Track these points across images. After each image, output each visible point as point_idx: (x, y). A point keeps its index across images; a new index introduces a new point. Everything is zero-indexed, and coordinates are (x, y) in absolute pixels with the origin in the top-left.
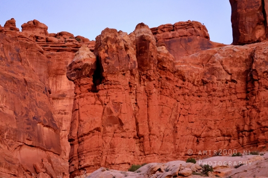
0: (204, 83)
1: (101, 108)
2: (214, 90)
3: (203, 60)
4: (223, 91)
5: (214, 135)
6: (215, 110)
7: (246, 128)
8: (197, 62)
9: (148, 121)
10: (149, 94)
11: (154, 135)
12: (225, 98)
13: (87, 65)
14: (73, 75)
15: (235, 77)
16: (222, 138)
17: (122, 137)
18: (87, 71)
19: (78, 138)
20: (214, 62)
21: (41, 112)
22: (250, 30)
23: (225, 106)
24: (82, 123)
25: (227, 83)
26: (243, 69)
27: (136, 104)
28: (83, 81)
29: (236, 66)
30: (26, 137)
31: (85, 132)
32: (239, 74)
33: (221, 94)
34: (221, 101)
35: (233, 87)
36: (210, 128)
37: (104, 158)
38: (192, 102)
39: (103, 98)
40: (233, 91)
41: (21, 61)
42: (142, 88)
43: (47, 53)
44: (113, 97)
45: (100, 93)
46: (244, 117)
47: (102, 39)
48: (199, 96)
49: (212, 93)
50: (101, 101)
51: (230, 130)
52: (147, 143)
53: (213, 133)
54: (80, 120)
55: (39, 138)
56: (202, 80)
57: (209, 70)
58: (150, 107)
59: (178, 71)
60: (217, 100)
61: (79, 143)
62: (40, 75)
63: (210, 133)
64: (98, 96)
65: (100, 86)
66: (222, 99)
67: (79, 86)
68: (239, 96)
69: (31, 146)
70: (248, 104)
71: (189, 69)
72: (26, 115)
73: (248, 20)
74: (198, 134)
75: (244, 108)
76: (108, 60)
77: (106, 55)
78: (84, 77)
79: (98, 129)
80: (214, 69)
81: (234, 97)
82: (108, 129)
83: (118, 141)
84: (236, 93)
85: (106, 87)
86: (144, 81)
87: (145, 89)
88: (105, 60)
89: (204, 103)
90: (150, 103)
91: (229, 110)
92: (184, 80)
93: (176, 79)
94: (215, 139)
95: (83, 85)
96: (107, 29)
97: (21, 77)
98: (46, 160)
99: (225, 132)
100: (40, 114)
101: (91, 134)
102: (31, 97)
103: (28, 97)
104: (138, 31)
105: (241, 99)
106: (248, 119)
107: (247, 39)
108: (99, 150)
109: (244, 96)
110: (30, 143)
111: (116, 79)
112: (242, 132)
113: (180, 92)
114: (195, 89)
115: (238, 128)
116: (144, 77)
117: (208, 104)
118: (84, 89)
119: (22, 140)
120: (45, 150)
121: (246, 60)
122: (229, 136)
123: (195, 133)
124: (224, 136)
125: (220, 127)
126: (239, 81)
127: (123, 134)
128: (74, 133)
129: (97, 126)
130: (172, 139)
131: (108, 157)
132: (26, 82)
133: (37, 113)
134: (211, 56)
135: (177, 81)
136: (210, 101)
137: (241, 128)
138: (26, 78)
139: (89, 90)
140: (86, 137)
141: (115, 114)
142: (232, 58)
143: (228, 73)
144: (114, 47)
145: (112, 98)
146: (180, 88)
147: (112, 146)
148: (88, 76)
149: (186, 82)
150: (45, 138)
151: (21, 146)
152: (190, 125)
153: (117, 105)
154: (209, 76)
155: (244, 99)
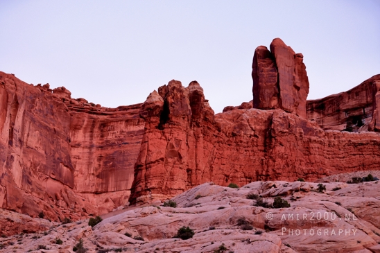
0: (234, 135)
1: (165, 143)
2: (241, 142)
3: (234, 117)
4: (247, 143)
5: (239, 176)
6: (241, 157)
7: (264, 173)
8: (230, 118)
9: (196, 159)
10: (197, 137)
11: (200, 170)
12: (249, 149)
13: (158, 106)
14: (145, 114)
15: (257, 133)
16: (244, 179)
17: (180, 168)
18: (157, 111)
19: (146, 165)
20: (242, 120)
21: (63, 155)
22: (267, 99)
23: (248, 154)
24: (150, 153)
25: (250, 137)
26: (263, 128)
27: (187, 144)
28: (153, 119)
29: (258, 125)
30: (52, 172)
31: (153, 160)
32: (260, 131)
33: (246, 145)
34: (246, 151)
35: (255, 140)
36: (237, 171)
37: (165, 183)
38: (225, 149)
39: (167, 135)
40: (255, 144)
41: (53, 115)
42: (192, 132)
43: (70, 112)
44: (176, 135)
45: (166, 130)
46: (262, 164)
47: (170, 88)
48: (229, 145)
49: (239, 143)
50: (166, 137)
51: (251, 174)
52: (194, 176)
53: (239, 175)
54: (148, 151)
55: (60, 175)
56: (233, 133)
57: (238, 125)
58: (198, 148)
59: (216, 123)
60: (242, 150)
61: (147, 168)
62: (64, 127)
63: (236, 174)
64: (164, 133)
65: (166, 125)
66: (246, 149)
67: (149, 123)
68: (260, 148)
69: (54, 179)
70: (266, 155)
71: (224, 122)
72: (53, 156)
73: (267, 92)
74: (227, 174)
75: (263, 158)
76: (173, 105)
77: (173, 101)
78: (154, 116)
79: (162, 159)
80: (242, 125)
81: (255, 149)
82: (170, 160)
83: (176, 170)
84: (257, 146)
85: (170, 126)
86: (194, 126)
87: (194, 133)
88: (171, 104)
89: (233, 150)
90: (198, 145)
91: (252, 158)
92: (220, 131)
93: (214, 129)
94: (239, 180)
95: (152, 122)
96: (173, 81)
97: (52, 127)
98: (63, 191)
99: (247, 175)
100: (62, 156)
101: (157, 163)
102: (58, 142)
103: (55, 142)
104: (191, 86)
105: (261, 150)
106: (266, 167)
107: (265, 106)
108: (162, 175)
109: (263, 148)
110: (54, 177)
111: (178, 121)
112: (260, 176)
113: (216, 140)
114: (226, 139)
115: (257, 172)
116: (194, 123)
117: (235, 151)
118: (153, 126)
119: (48, 174)
120: (63, 184)
121: (265, 121)
122: (250, 178)
123: (226, 173)
124: (246, 177)
125: (244, 170)
126: (260, 137)
127: (181, 166)
128: (143, 160)
129: (162, 156)
130: (209, 176)
131: (168, 183)
132: (55, 130)
133: (60, 155)
134: (240, 115)
135: (214, 131)
136: (237, 150)
137: (260, 173)
138: (55, 128)
139: (157, 127)
140: (153, 164)
141: (176, 149)
142: (256, 118)
143: (252, 129)
144: (179, 95)
145: (174, 136)
146: (216, 136)
147: (172, 174)
148: (157, 116)
149: (221, 133)
150: (64, 174)
151: (47, 178)
152: (222, 166)
153: (178, 142)
154: (238, 130)
155: (263, 151)
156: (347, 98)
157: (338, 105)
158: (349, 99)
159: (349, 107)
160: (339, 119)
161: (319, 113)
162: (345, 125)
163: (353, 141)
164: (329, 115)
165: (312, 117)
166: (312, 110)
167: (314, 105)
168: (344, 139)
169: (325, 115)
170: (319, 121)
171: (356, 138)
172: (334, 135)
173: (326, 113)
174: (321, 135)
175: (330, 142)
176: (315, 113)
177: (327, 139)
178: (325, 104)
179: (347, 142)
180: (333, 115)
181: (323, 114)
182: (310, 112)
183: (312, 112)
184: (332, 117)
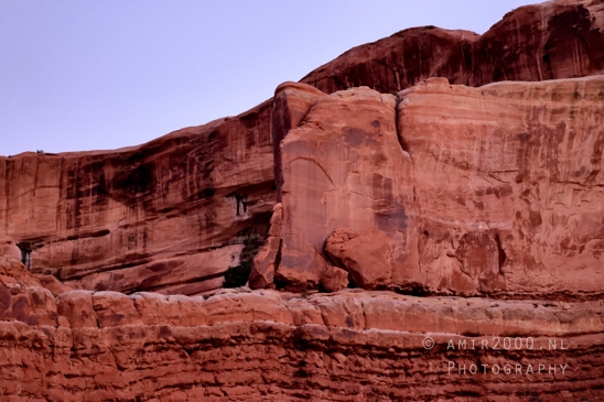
156: (243, 142)
157: (207, 173)
158: (250, 144)
159: (252, 179)
160: (210, 225)
161: (131, 203)
162: (238, 249)
163: (178, 330)
164: (169, 211)
165: (99, 220)
166: (102, 193)
167: (110, 172)
168: (138, 324)
169: (153, 212)
170: (131, 238)
171: (192, 316)
172: (98, 308)
173: (158, 203)
174: (41, 312)
175: (77, 338)
176: (111, 203)
177: (65, 327)
178: (152, 166)
179: (151, 336)
180: (185, 213)
181: (147, 206)
182: (90, 200)
183: (101, 202)
184: (183, 220)
